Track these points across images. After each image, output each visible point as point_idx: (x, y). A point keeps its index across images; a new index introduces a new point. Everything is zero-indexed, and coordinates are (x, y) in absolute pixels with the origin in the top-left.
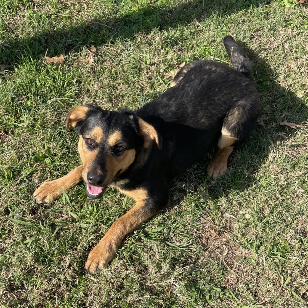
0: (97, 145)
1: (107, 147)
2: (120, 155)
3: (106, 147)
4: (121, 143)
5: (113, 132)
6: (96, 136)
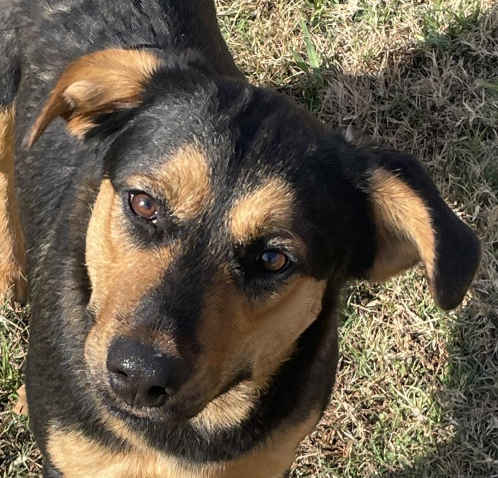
0: (173, 229)
1: (215, 246)
2: (269, 289)
4: (284, 236)
5: (255, 183)
6: (175, 188)
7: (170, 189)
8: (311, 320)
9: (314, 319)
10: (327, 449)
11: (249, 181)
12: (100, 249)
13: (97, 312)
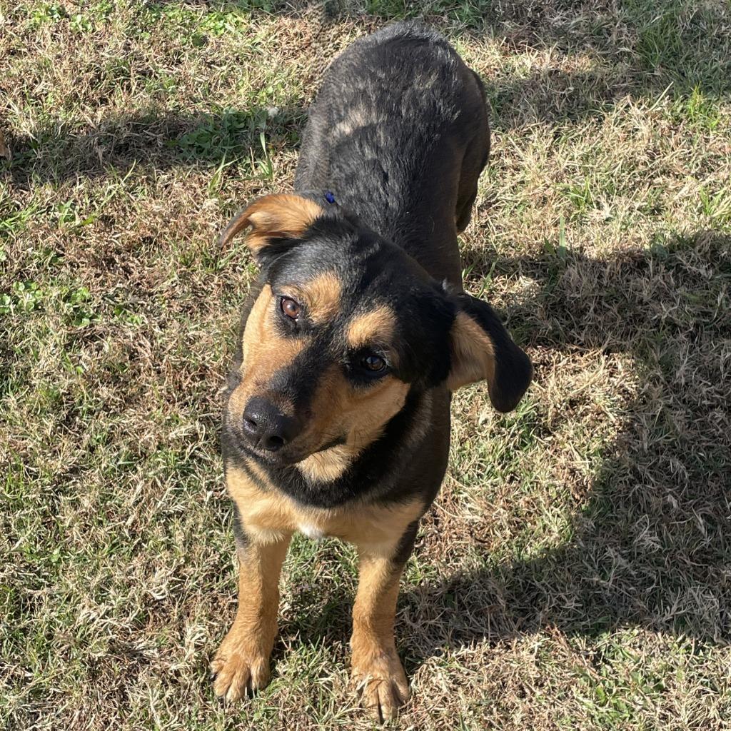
0: (308, 328)
1: (337, 341)
3: (334, 341)
4: (386, 348)
5: (370, 307)
6: (315, 299)
7: (311, 300)
8: (396, 410)
9: (398, 410)
10: (481, 541)
11: (366, 305)
12: (254, 331)
13: (244, 376)
